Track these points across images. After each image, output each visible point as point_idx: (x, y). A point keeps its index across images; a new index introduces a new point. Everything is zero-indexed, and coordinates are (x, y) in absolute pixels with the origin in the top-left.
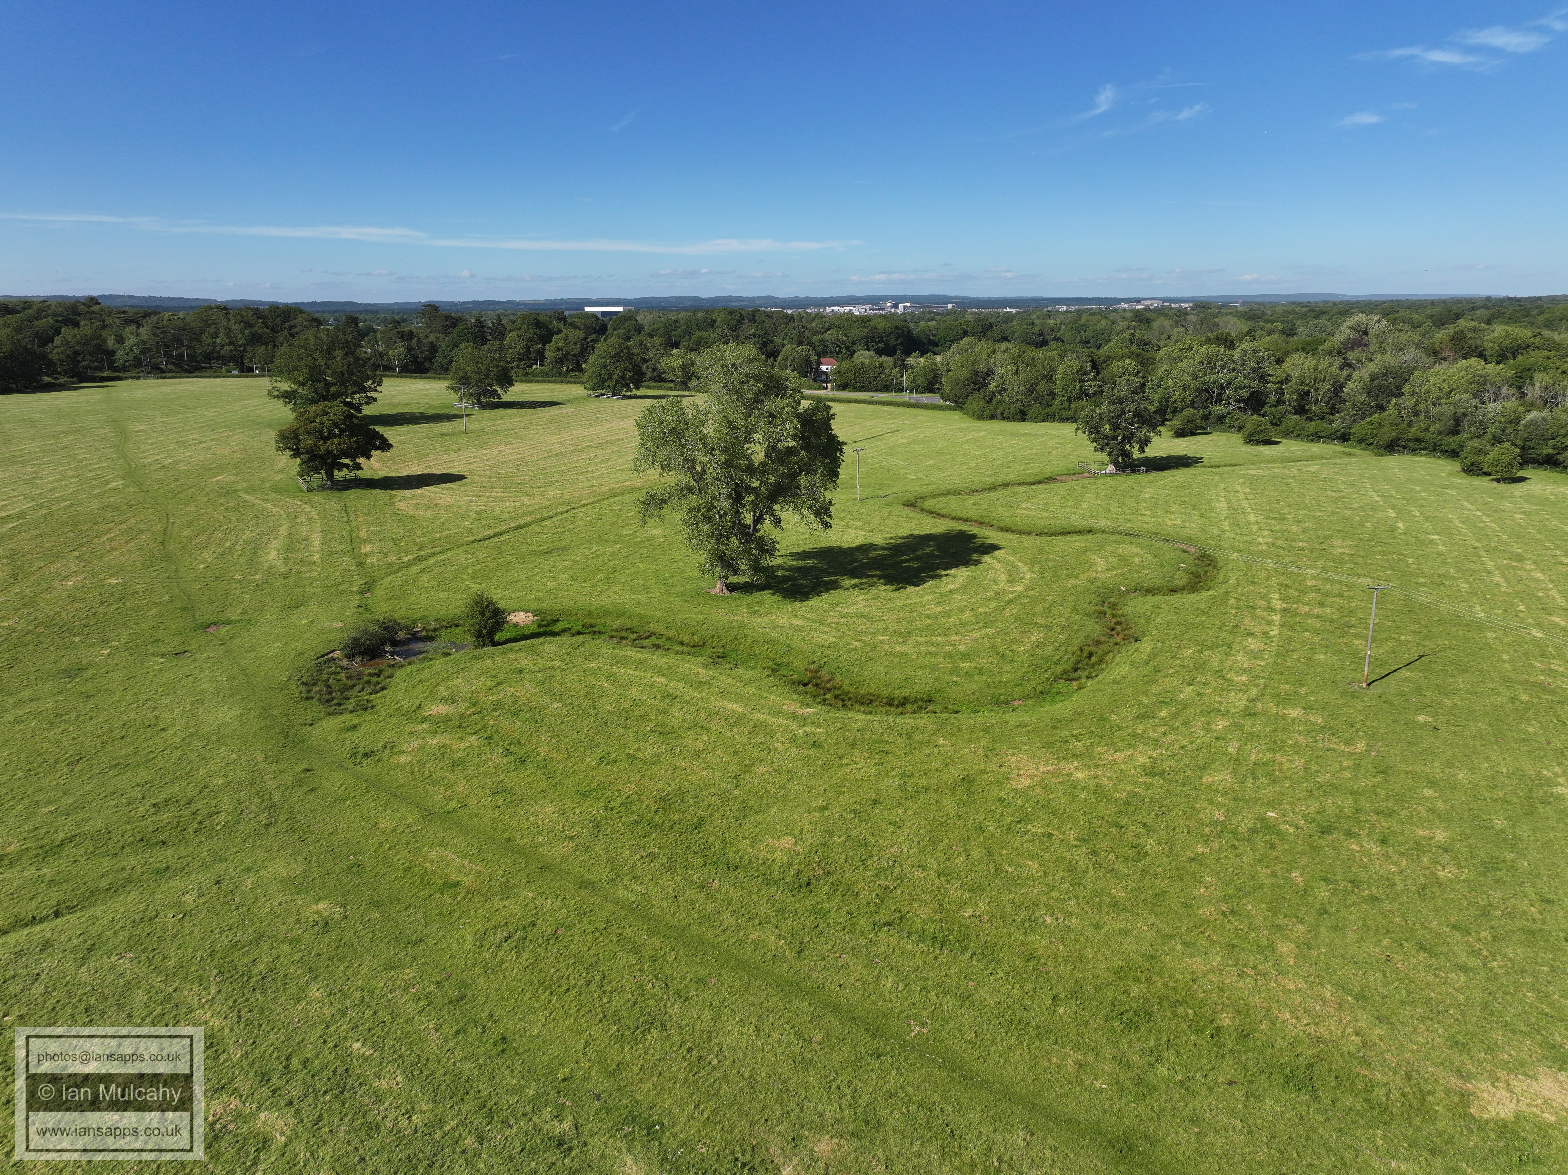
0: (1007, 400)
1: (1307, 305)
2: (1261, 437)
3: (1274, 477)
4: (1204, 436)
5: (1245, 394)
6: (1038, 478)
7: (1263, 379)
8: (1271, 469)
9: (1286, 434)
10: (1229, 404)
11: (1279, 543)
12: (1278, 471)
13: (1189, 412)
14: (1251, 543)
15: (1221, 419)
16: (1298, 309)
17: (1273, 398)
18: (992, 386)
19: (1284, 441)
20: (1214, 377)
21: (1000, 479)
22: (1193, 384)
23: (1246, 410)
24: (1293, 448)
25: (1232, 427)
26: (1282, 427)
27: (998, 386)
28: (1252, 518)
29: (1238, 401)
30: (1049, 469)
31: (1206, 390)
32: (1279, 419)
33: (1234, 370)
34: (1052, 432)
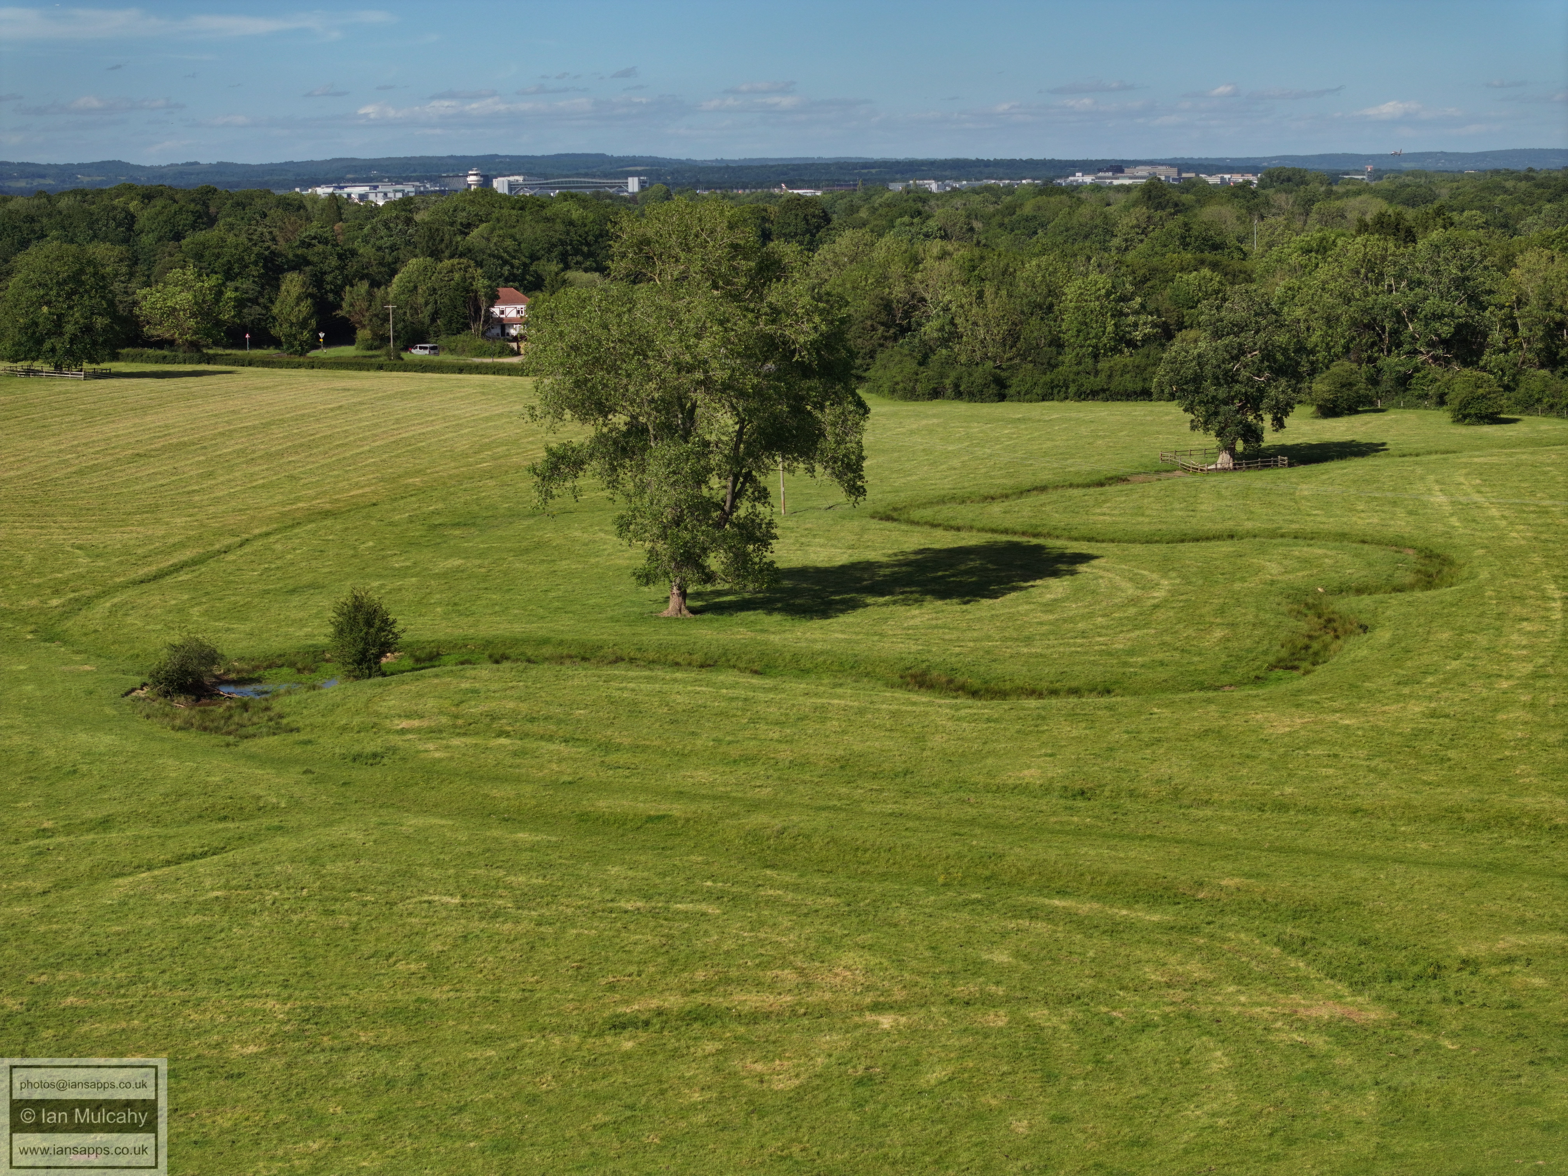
0: (963, 359)
1: (1528, 176)
2: (1483, 407)
3: (1518, 466)
4: (1375, 416)
5: (1446, 330)
6: (1095, 478)
7: (1474, 300)
8: (1511, 455)
9: (1529, 405)
10: (1416, 352)
11: (1544, 536)
12: (1524, 457)
13: (1342, 367)
14: (1500, 538)
15: (1403, 382)
16: (1509, 184)
17: (1496, 336)
18: (930, 329)
19: (1526, 418)
20: (1383, 299)
21: (1027, 480)
22: (1346, 313)
23: (1448, 362)
24: (1543, 427)
25: (1425, 396)
26: (1520, 392)
27: (941, 329)
28: (1494, 512)
29: (1431, 345)
30: (1107, 466)
31: (1369, 327)
32: (1514, 379)
33: (1419, 283)
34: (1074, 415)
